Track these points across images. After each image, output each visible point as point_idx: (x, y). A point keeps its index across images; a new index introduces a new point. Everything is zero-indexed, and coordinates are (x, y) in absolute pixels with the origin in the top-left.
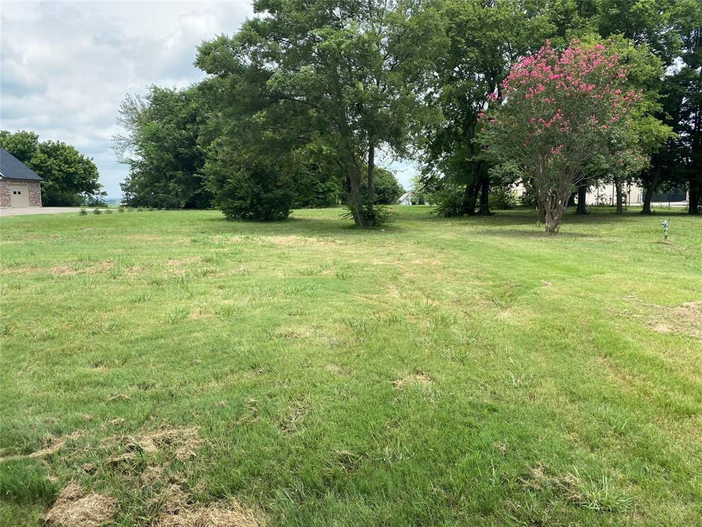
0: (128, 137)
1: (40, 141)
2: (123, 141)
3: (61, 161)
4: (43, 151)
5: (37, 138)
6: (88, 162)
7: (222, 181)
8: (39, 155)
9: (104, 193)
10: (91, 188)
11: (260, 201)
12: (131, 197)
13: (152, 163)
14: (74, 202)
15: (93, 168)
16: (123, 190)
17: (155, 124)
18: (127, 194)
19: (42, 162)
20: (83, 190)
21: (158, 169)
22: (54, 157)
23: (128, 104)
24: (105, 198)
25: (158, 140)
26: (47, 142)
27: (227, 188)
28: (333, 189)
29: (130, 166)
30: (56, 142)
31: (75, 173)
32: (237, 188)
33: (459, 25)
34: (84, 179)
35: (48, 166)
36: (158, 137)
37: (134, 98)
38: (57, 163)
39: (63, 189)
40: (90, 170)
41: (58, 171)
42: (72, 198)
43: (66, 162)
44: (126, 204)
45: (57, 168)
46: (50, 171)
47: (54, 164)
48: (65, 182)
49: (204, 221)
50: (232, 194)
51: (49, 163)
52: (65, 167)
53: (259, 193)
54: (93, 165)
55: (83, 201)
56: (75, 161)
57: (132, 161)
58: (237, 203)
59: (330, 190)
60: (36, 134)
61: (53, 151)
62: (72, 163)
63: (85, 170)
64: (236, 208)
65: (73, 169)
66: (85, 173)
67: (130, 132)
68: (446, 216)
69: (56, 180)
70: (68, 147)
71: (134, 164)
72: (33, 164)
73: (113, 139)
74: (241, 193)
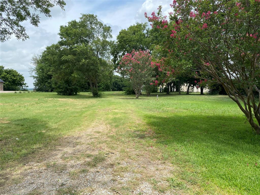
0: (34, 68)
1: (5, 68)
2: (32, 69)
3: (12, 75)
4: (5, 72)
5: (4, 67)
6: (21, 76)
7: (56, 83)
8: (4, 73)
9: (27, 86)
10: (21, 85)
11: (67, 89)
12: (37, 88)
13: (40, 77)
14: (17, 90)
15: (23, 78)
16: (34, 85)
17: (43, 64)
18: (35, 87)
19: (5, 76)
20: (19, 85)
21: (42, 79)
22: (9, 74)
23: (34, 57)
24: (28, 88)
26: (7, 69)
27: (58, 85)
28: (101, 86)
30: (10, 69)
31: (16, 79)
32: (60, 86)
33: (124, 41)
34: (19, 81)
35: (7, 77)
36: (42, 69)
37: (36, 55)
38: (10, 76)
39: (12, 85)
41: (11, 79)
42: (16, 88)
43: (13, 76)
44: (35, 90)
45: (10, 78)
46: (7, 79)
47: (9, 76)
48: (13, 82)
49: (54, 95)
50: (59, 87)
51: (7, 76)
52: (13, 77)
53: (67, 87)
54: (23, 77)
55: (20, 89)
57: (34, 76)
58: (60, 90)
59: (100, 86)
60: (3, 66)
61: (9, 72)
62: (15, 76)
63: (20, 78)
66: (20, 79)
67: (35, 66)
68: (127, 94)
69: (9, 82)
70: (15, 71)
71: (34, 77)
72: (2, 76)
74: (62, 87)
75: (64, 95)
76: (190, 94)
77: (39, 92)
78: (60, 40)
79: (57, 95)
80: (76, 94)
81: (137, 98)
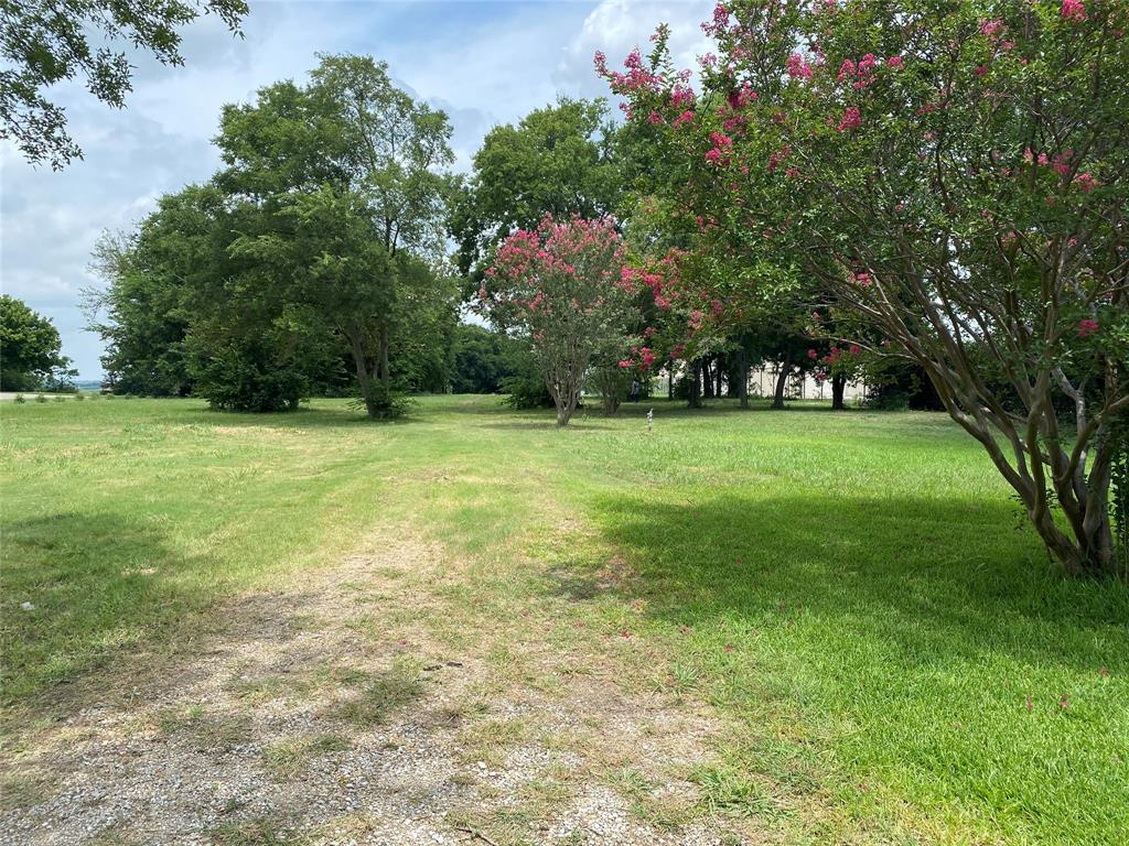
0: (104, 291)
2: (95, 297)
6: (44, 325)
7: (202, 359)
9: (75, 372)
10: (46, 364)
11: (255, 386)
12: (118, 379)
13: (131, 331)
14: (23, 386)
15: (53, 333)
16: (104, 367)
17: (145, 275)
18: (110, 375)
20: (35, 367)
21: (142, 339)
23: (105, 244)
24: (74, 379)
25: (144, 298)
27: (211, 367)
28: (405, 369)
29: (100, 334)
31: (23, 341)
32: (223, 369)
33: (507, 174)
34: (36, 350)
36: (143, 295)
37: (115, 235)
40: (48, 336)
42: (20, 380)
43: (10, 324)
44: (108, 389)
48: (6, 354)
49: (194, 410)
50: (217, 376)
52: (7, 332)
53: (253, 376)
54: (53, 329)
55: (39, 385)
56: (24, 323)
57: (104, 327)
58: (223, 389)
59: (401, 371)
62: (18, 325)
63: (39, 336)
64: (221, 394)
65: (21, 335)
66: (39, 341)
67: (109, 284)
68: (519, 409)
70: (15, 302)
71: (106, 332)
73: (81, 293)
74: (229, 375)
75: (240, 409)
76: (788, 408)
77: (127, 398)
78: (224, 167)
79: (211, 409)
80: (293, 408)
81: (563, 423)
